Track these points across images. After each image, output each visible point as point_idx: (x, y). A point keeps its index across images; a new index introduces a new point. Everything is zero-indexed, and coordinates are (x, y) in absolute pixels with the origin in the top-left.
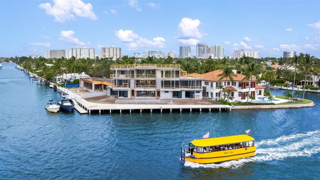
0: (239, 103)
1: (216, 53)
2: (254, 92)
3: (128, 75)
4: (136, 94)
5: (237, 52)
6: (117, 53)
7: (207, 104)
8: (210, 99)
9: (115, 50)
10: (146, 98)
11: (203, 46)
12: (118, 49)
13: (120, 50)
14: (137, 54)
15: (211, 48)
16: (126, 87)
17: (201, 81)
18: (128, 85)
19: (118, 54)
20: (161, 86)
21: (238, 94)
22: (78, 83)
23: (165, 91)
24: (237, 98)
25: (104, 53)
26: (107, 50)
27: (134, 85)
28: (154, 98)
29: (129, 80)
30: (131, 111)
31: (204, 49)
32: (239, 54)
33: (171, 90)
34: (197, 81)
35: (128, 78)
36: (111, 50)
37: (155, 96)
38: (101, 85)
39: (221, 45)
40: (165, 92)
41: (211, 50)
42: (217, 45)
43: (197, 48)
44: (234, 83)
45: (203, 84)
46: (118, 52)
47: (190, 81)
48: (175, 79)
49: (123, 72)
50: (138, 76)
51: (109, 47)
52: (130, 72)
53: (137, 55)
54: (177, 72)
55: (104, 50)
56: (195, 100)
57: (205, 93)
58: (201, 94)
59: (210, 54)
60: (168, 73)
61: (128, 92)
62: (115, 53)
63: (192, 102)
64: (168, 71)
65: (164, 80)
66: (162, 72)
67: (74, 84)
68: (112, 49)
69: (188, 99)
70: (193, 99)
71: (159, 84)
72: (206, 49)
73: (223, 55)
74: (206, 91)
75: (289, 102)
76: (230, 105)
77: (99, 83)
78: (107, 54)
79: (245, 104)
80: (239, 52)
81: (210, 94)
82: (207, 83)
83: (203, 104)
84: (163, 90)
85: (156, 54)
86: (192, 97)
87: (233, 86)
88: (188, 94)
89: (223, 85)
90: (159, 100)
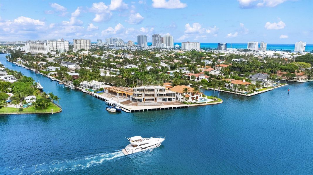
0: (192, 103)
1: (168, 43)
2: (198, 96)
5: (184, 43)
6: (87, 44)
7: (178, 105)
8: (179, 101)
9: (85, 42)
10: (150, 102)
11: (157, 37)
12: (88, 41)
13: (90, 42)
14: (99, 41)
15: (163, 38)
16: (140, 97)
17: (175, 94)
21: (191, 98)
24: (190, 100)
25: (75, 44)
27: (144, 96)
28: (154, 102)
31: (158, 39)
32: (185, 44)
33: (162, 98)
34: (173, 94)
35: (141, 93)
36: (82, 41)
39: (171, 36)
41: (163, 40)
42: (168, 36)
43: (152, 38)
44: (189, 93)
45: (176, 95)
47: (169, 94)
48: (164, 93)
50: (146, 92)
51: (81, 39)
54: (165, 89)
57: (177, 98)
58: (175, 99)
59: (163, 43)
60: (160, 90)
61: (142, 99)
63: (171, 103)
65: (158, 94)
67: (101, 91)
69: (169, 102)
71: (156, 95)
72: (160, 39)
75: (212, 102)
76: (188, 104)
77: (120, 92)
78: (78, 45)
79: (194, 103)
80: (185, 43)
81: (178, 99)
82: (177, 93)
83: (177, 104)
84: (158, 98)
85: (117, 42)
86: (171, 101)
87: (188, 94)
88: (170, 100)
89: (184, 94)
90: (156, 103)
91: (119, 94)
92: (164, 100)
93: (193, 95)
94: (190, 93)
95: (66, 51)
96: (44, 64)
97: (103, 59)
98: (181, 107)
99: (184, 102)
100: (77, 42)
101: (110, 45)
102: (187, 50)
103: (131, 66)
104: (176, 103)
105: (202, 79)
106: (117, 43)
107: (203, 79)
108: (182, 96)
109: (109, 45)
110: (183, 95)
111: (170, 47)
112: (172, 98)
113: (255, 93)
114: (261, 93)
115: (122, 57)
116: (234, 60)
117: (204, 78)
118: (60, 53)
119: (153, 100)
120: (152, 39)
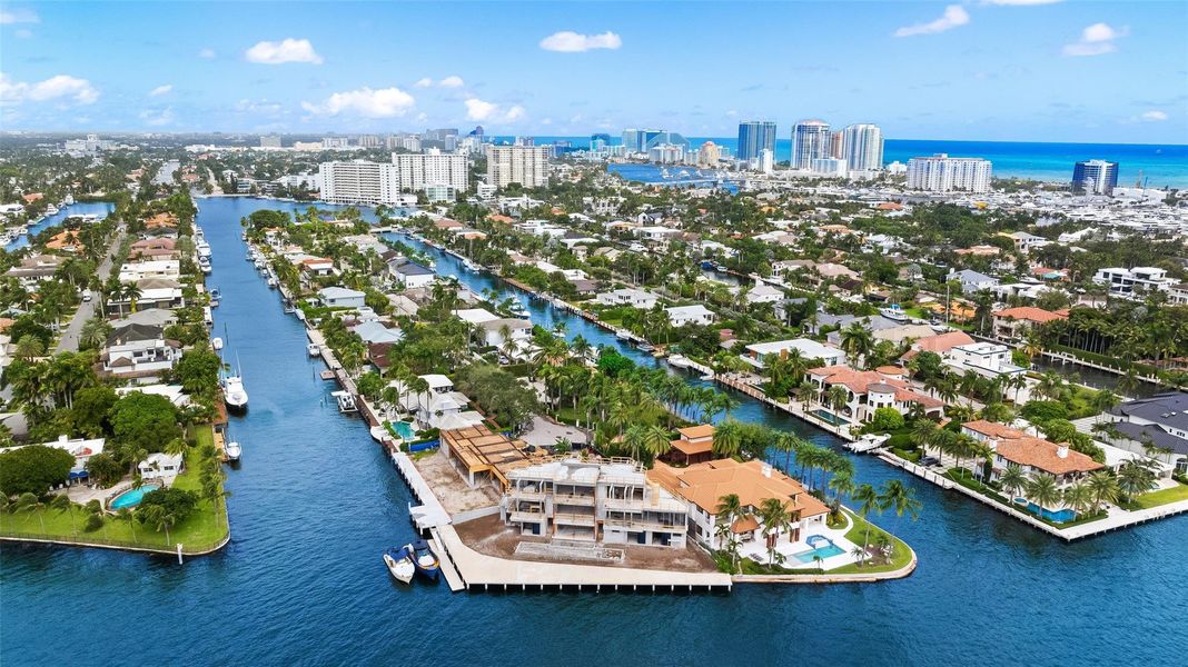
0: (753, 568)
1: (857, 154)
3: (541, 490)
6: (534, 165)
8: (702, 549)
9: (529, 155)
10: (576, 539)
11: (814, 130)
12: (539, 153)
13: (545, 155)
14: (600, 140)
15: (841, 135)
16: (537, 514)
17: (684, 515)
18: (541, 509)
21: (762, 535)
23: (613, 529)
25: (494, 164)
26: (504, 156)
28: (591, 540)
29: (543, 503)
30: (542, 588)
31: (816, 142)
33: (623, 527)
34: (676, 515)
35: (542, 499)
36: (518, 153)
37: (593, 534)
38: (487, 472)
40: (613, 532)
41: (841, 141)
42: (861, 127)
43: (793, 136)
46: (539, 159)
47: (659, 513)
48: (632, 507)
55: (496, 154)
56: (670, 549)
57: (696, 532)
58: (682, 539)
59: (834, 158)
61: (541, 524)
62: (529, 163)
65: (611, 508)
69: (656, 547)
70: (667, 548)
71: (601, 513)
72: (822, 140)
75: (857, 566)
77: (483, 467)
78: (504, 166)
79: (765, 569)
80: (925, 162)
81: (705, 533)
82: (699, 510)
84: (609, 526)
85: (661, 147)
86: (666, 543)
87: (755, 515)
90: (597, 551)
92: (635, 537)
95: (454, 193)
96: (320, 272)
97: (555, 242)
99: (719, 556)
100: (498, 156)
101: (633, 156)
102: (930, 190)
103: (629, 297)
104: (684, 562)
105: (880, 405)
106: (659, 151)
107: (885, 406)
108: (716, 525)
109: (630, 158)
111: (861, 173)
112: (669, 534)
113: (1118, 518)
114: (1149, 522)
115: (634, 232)
116: (1106, 275)
117: (892, 400)
118: (430, 201)
119: (589, 530)
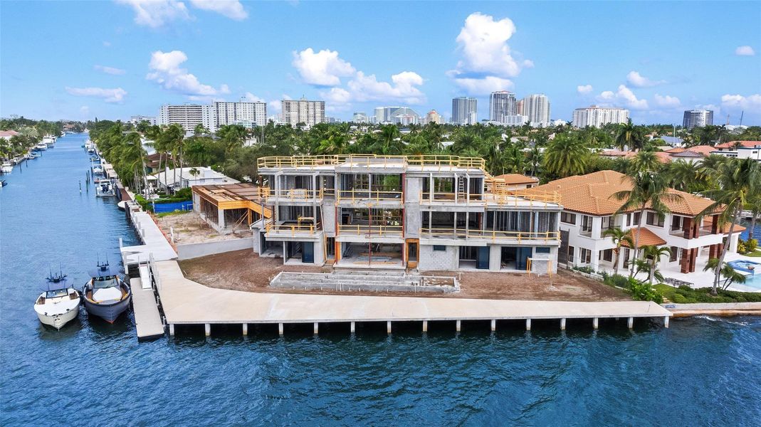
0: (686, 293)
1: (533, 114)
2: (719, 247)
3: (314, 191)
4: (340, 251)
5: (580, 111)
6: (315, 114)
8: (584, 274)
9: (311, 107)
10: (373, 266)
12: (318, 105)
13: (323, 107)
15: (522, 102)
16: (309, 229)
17: (553, 214)
18: (315, 221)
19: (318, 115)
20: (421, 229)
22: (190, 198)
23: (434, 246)
24: (668, 269)
25: (286, 112)
26: (294, 107)
27: (333, 220)
28: (398, 265)
29: (318, 208)
30: (316, 327)
31: (506, 105)
32: (585, 115)
33: (453, 241)
34: (543, 214)
35: (316, 201)
36: (303, 105)
37: (401, 257)
38: (244, 210)
39: (543, 96)
40: (435, 249)
41: (522, 107)
42: (535, 96)
44: (655, 219)
45: (560, 225)
46: (318, 110)
47: (515, 214)
48: (469, 206)
49: (300, 182)
50: (349, 195)
51: (299, 100)
52: (322, 181)
53: (359, 116)
54: (476, 183)
55: (288, 105)
56: (533, 274)
57: (565, 252)
58: (553, 256)
59: (519, 115)
60: (446, 187)
61: (316, 246)
62: (311, 113)
63: (525, 288)
64: (445, 181)
65: (431, 210)
66: (426, 181)
67: (177, 202)
68: (305, 104)
69: (509, 273)
70: (529, 272)
72: (511, 104)
73: (548, 118)
74: (567, 243)
76: (658, 301)
77: (237, 204)
78: (294, 114)
79: (705, 295)
80: (585, 111)
81: (577, 254)
82: (569, 217)
83: (566, 297)
84: (427, 240)
85: (400, 116)
86: (523, 265)
87: (651, 228)
88: (512, 256)
89: (624, 224)
90: (410, 280)
91: (227, 213)
92: (473, 256)
93: (686, 236)
94: (668, 221)
98: (601, 320)
99: (620, 281)
100: (290, 107)
104: (564, 289)
106: (399, 119)
108: (604, 235)
110: (610, 230)
112: (529, 250)
119: (395, 252)
120: (490, 105)
